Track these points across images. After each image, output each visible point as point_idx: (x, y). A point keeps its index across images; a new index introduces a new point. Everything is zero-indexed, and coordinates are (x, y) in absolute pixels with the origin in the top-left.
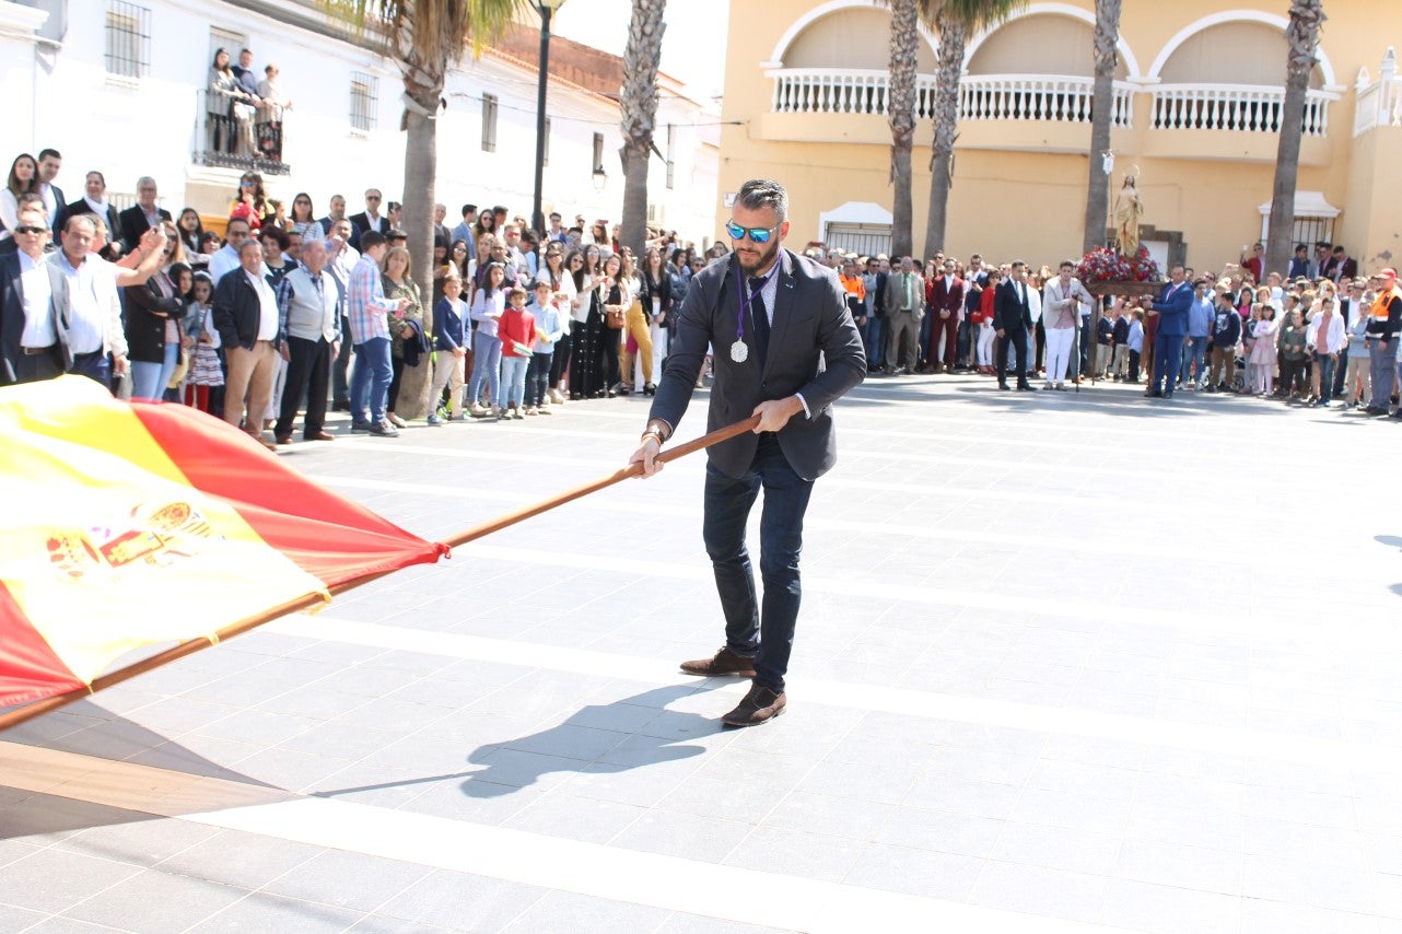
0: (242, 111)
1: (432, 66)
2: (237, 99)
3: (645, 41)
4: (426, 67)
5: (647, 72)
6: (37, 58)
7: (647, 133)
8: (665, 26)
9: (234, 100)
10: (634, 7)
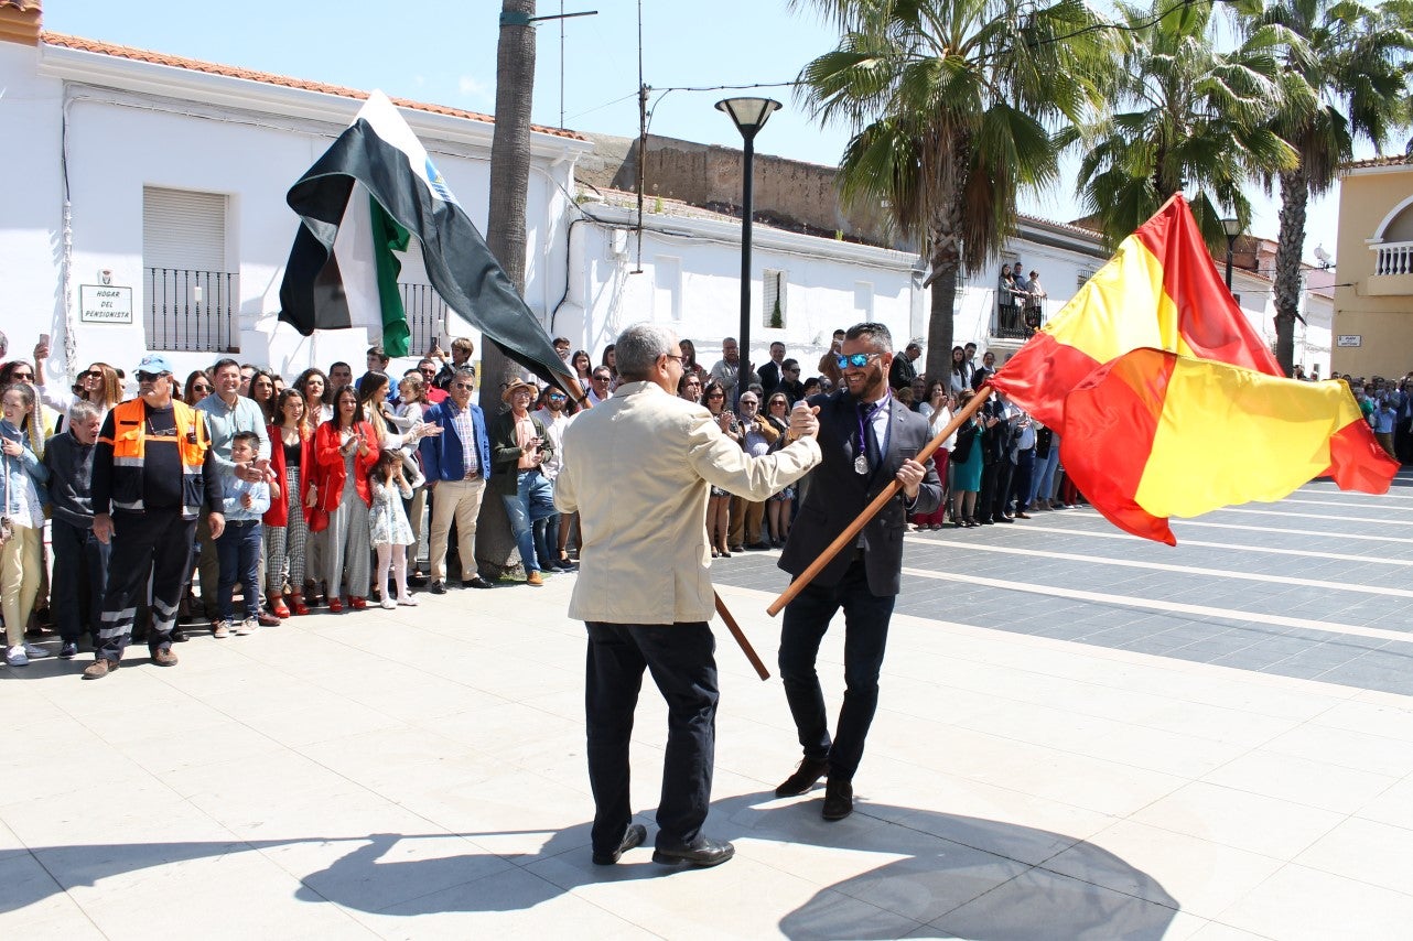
0: (1019, 302)
2: (1017, 295)
3: (1291, 246)
5: (1293, 266)
7: (1293, 307)
8: (1304, 234)
9: (1014, 295)
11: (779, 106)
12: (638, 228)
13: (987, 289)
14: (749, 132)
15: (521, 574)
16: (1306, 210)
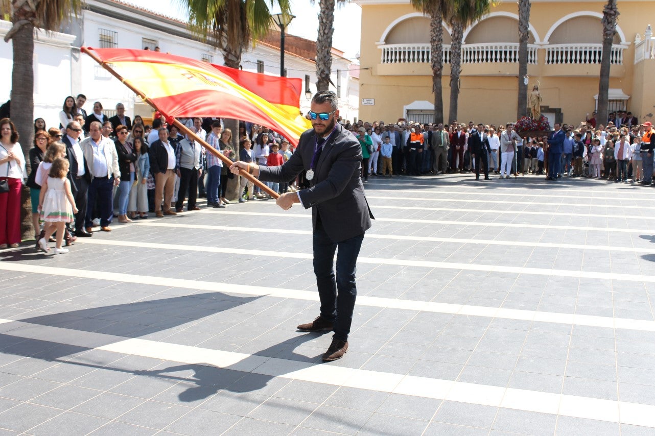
1: (235, 52)
3: (325, 36)
4: (233, 53)
5: (326, 50)
6: (72, 55)
7: (327, 76)
8: (333, 29)
10: (320, 22)
16: (334, 13)
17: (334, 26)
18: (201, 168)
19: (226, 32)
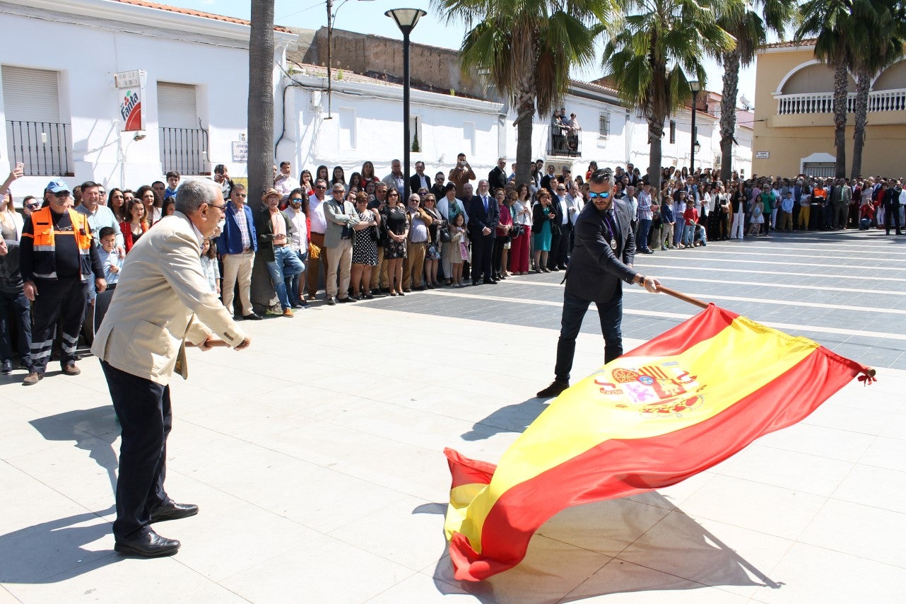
0: (564, 133)
1: (660, 121)
2: (563, 128)
3: (730, 98)
4: (658, 121)
5: (731, 110)
6: (499, 121)
7: (731, 135)
8: (737, 90)
9: (562, 128)
10: (724, 84)
11: (425, 13)
12: (329, 90)
13: (544, 125)
14: (406, 30)
15: (279, 310)
16: (739, 75)
17: (738, 87)
18: (637, 220)
19: (652, 103)
